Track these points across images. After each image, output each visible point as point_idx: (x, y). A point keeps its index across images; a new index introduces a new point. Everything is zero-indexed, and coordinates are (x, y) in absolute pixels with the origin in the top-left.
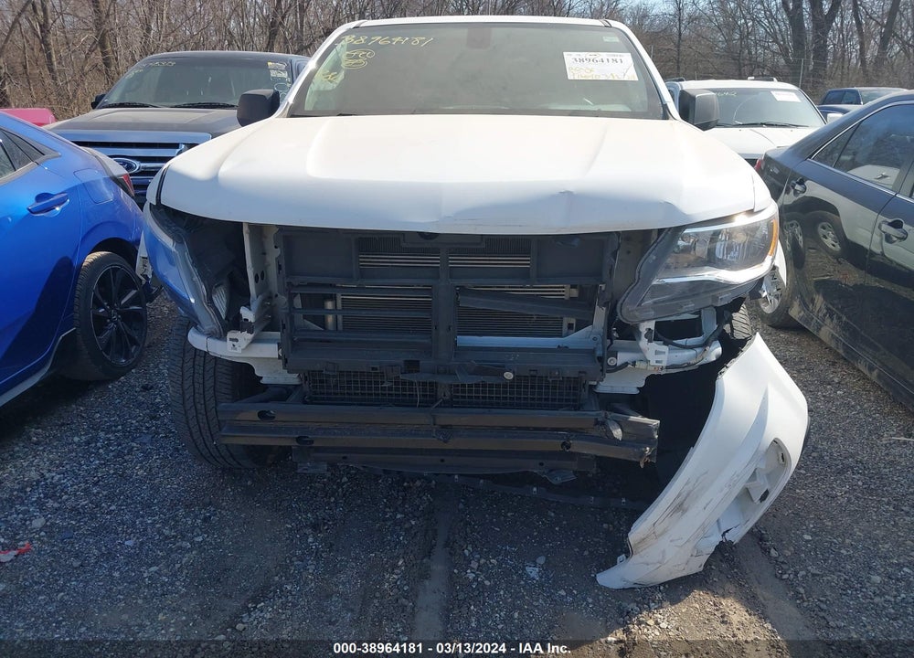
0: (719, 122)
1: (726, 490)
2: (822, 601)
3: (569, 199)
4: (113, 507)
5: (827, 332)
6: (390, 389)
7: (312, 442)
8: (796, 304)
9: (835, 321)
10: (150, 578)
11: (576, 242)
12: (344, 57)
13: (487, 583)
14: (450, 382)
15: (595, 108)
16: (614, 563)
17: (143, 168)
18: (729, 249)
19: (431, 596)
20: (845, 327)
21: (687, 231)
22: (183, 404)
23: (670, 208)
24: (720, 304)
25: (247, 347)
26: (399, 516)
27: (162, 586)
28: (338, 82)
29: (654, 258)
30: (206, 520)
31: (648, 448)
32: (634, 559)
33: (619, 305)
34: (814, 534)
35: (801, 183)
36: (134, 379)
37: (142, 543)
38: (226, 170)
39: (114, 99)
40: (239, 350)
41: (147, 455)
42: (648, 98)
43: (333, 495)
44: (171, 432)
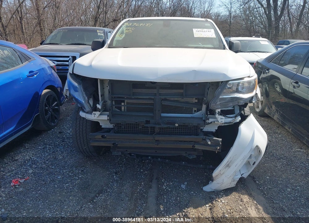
0: (241, 51)
1: (242, 161)
2: (272, 196)
3: (195, 72)
4: (53, 167)
5: (276, 117)
6: (141, 129)
7: (117, 145)
8: (267, 108)
9: (278, 113)
10: (66, 187)
11: (197, 85)
12: (125, 30)
13: (169, 189)
14: (159, 127)
15: (203, 46)
16: (208, 184)
17: (58, 64)
18: (243, 88)
19: (152, 193)
20: (282, 115)
21: (230, 82)
22: (76, 135)
23: (225, 75)
24: (240, 104)
25: (99, 116)
26: (142, 170)
27: (70, 189)
28: (123, 37)
29: (220, 90)
30: (82, 171)
31: (218, 147)
32: (214, 182)
33: (210, 104)
34: (270, 177)
35: (268, 70)
36: (56, 130)
37: (63, 177)
38: (94, 63)
39: (48, 42)
40: (96, 117)
41: (62, 152)
42: (219, 43)
43: (121, 164)
44: (69, 146)
